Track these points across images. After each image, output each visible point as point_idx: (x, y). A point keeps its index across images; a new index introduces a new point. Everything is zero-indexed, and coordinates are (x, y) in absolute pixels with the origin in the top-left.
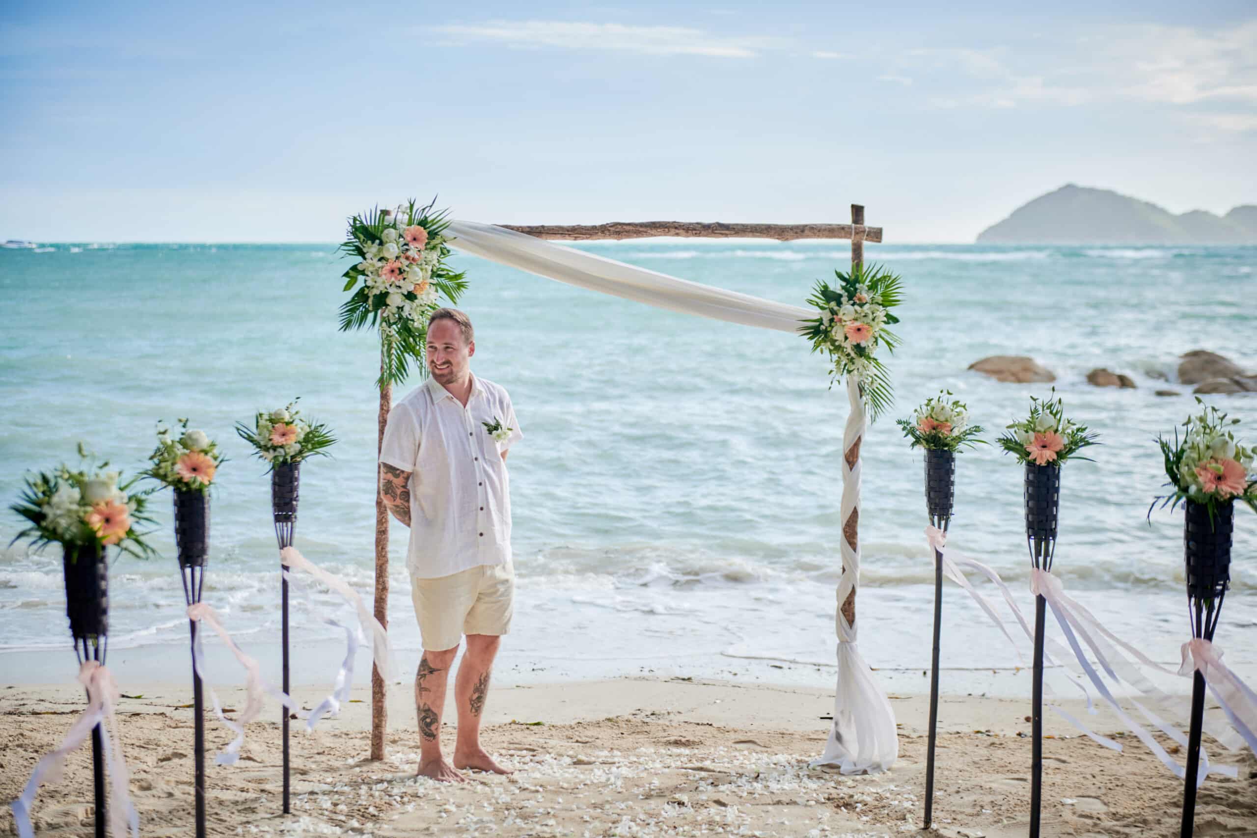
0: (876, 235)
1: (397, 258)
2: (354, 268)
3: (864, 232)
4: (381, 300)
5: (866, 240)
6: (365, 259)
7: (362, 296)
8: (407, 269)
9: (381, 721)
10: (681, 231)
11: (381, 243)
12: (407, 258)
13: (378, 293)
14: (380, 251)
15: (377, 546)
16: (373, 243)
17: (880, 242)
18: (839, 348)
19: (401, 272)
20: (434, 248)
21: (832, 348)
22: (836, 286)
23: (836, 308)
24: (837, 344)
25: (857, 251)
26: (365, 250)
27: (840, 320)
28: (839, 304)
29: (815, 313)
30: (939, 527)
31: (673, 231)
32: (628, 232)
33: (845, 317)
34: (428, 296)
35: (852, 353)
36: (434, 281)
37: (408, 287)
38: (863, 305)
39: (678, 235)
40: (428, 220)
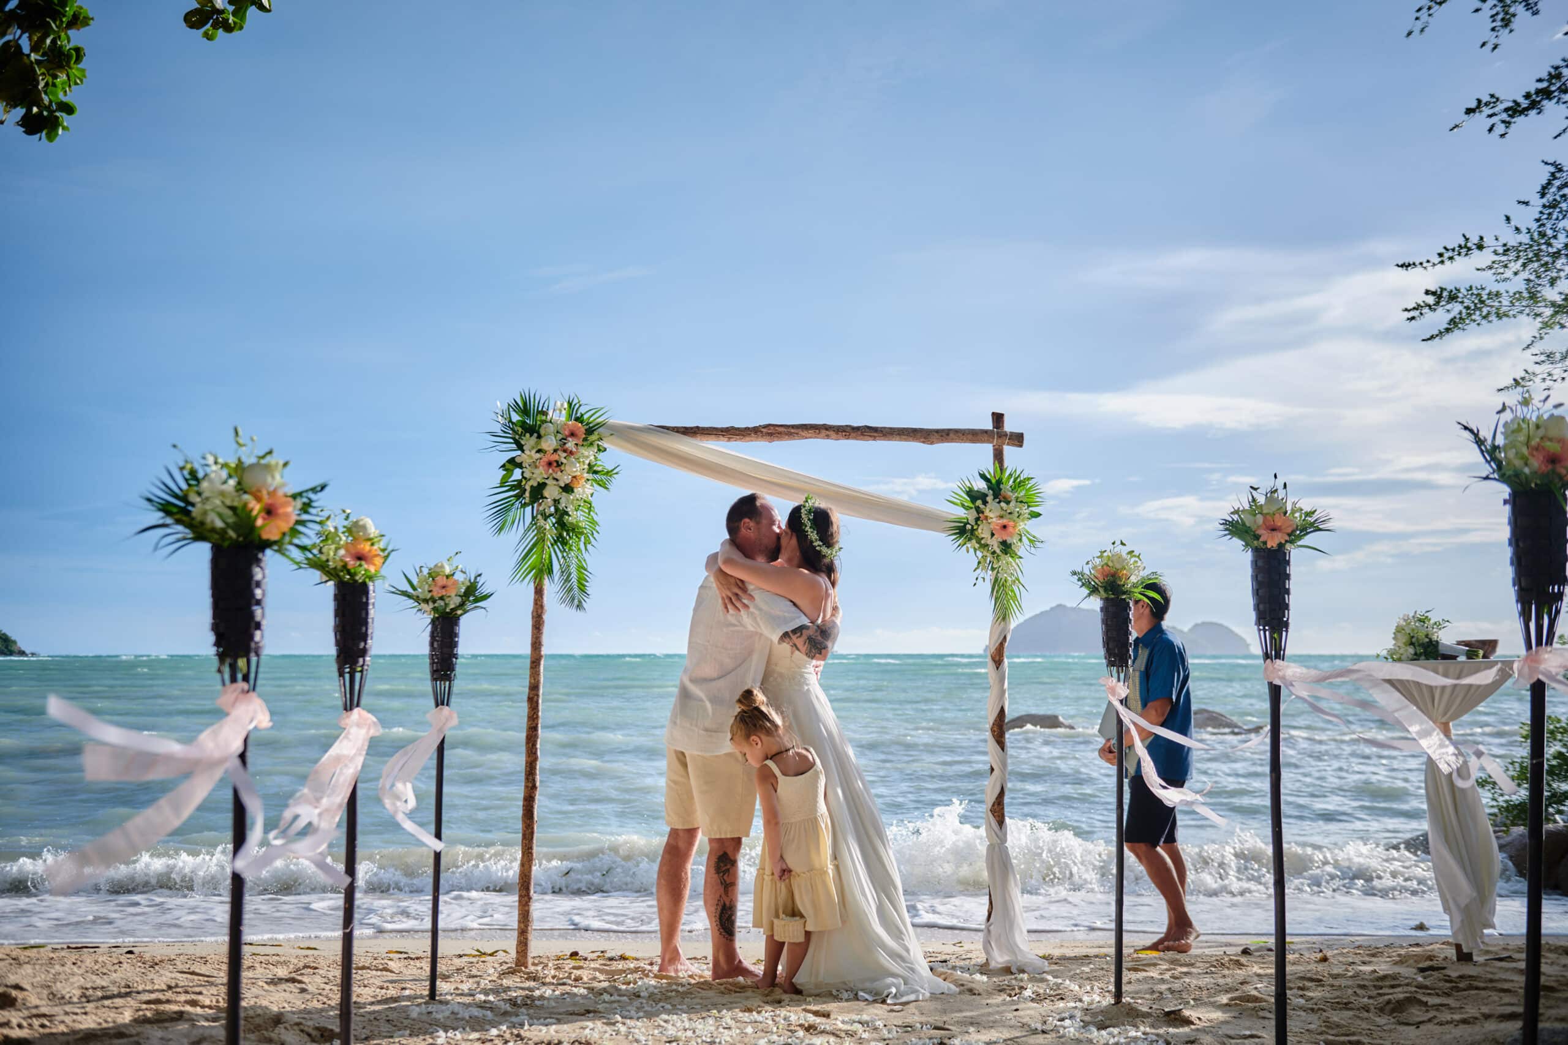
0: (1018, 439)
1: (555, 451)
2: (512, 461)
3: (1006, 435)
4: (538, 493)
5: (1008, 444)
6: (523, 451)
7: (519, 488)
8: (564, 461)
9: (527, 926)
10: (831, 433)
11: (539, 437)
12: (565, 451)
13: (535, 484)
14: (537, 444)
15: (527, 743)
16: (532, 436)
17: (1021, 446)
18: (985, 546)
19: (559, 464)
20: (592, 444)
21: (977, 546)
22: (981, 485)
23: (982, 506)
24: (983, 542)
25: (999, 456)
26: (523, 442)
27: (986, 518)
28: (985, 503)
29: (961, 513)
31: (824, 433)
32: (780, 433)
33: (991, 515)
34: (584, 490)
35: (998, 551)
36: (590, 476)
37: (565, 479)
38: (1008, 503)
39: (828, 437)
40: (585, 417)
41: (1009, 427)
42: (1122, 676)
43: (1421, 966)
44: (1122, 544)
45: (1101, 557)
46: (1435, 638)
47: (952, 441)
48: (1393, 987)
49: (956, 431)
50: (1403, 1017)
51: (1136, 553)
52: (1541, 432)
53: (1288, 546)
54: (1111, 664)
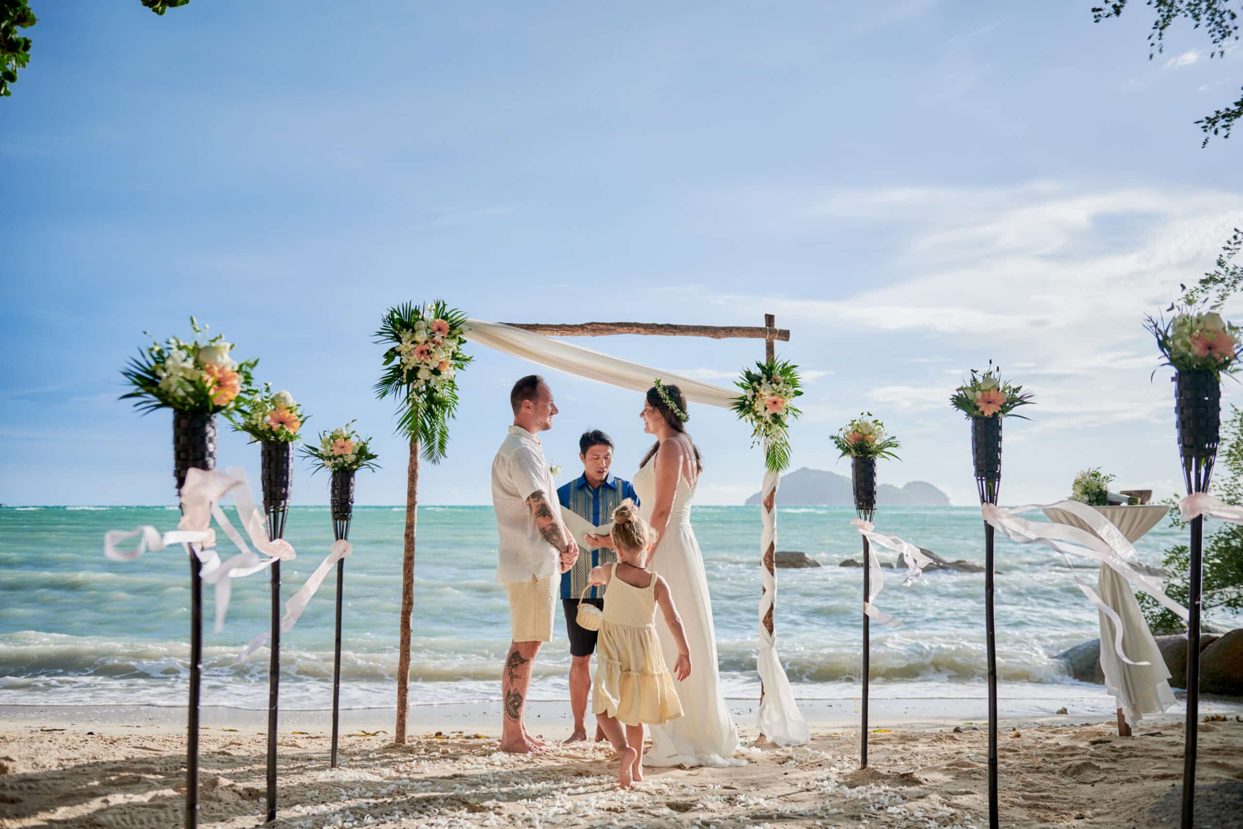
0: (785, 335)
1: (426, 342)
2: (393, 349)
3: (776, 331)
4: (413, 375)
5: (778, 339)
6: (401, 342)
7: (398, 371)
8: (433, 350)
9: (404, 711)
10: (641, 329)
11: (414, 331)
12: (434, 342)
13: (411, 368)
15: (405, 569)
16: (407, 330)
17: (787, 340)
18: (759, 418)
19: (429, 353)
20: (454, 337)
21: (754, 417)
22: (757, 371)
23: (758, 387)
24: (758, 414)
25: (770, 348)
26: (401, 336)
27: (761, 395)
28: (760, 384)
29: (741, 392)
30: (866, 519)
31: (635, 329)
32: (601, 329)
33: (764, 393)
34: (448, 372)
35: (770, 421)
36: (454, 362)
37: (434, 364)
38: (778, 384)
39: (638, 332)
40: (449, 316)
41: (778, 325)
42: (868, 516)
43: (1092, 740)
44: (869, 415)
45: (852, 425)
46: (1104, 489)
47: (735, 336)
48: (1072, 755)
49: (738, 329)
50: (1080, 778)
51: (880, 422)
52: (1201, 325)
53: (1000, 415)
54: (859, 507)
